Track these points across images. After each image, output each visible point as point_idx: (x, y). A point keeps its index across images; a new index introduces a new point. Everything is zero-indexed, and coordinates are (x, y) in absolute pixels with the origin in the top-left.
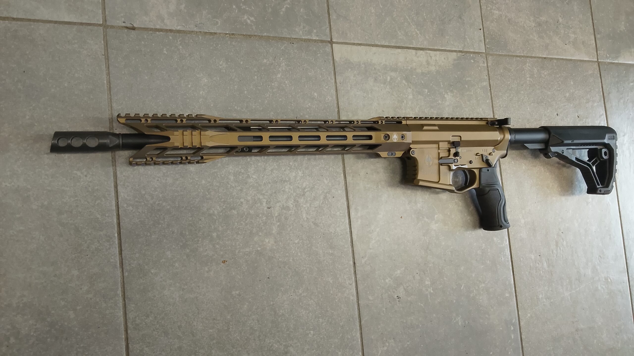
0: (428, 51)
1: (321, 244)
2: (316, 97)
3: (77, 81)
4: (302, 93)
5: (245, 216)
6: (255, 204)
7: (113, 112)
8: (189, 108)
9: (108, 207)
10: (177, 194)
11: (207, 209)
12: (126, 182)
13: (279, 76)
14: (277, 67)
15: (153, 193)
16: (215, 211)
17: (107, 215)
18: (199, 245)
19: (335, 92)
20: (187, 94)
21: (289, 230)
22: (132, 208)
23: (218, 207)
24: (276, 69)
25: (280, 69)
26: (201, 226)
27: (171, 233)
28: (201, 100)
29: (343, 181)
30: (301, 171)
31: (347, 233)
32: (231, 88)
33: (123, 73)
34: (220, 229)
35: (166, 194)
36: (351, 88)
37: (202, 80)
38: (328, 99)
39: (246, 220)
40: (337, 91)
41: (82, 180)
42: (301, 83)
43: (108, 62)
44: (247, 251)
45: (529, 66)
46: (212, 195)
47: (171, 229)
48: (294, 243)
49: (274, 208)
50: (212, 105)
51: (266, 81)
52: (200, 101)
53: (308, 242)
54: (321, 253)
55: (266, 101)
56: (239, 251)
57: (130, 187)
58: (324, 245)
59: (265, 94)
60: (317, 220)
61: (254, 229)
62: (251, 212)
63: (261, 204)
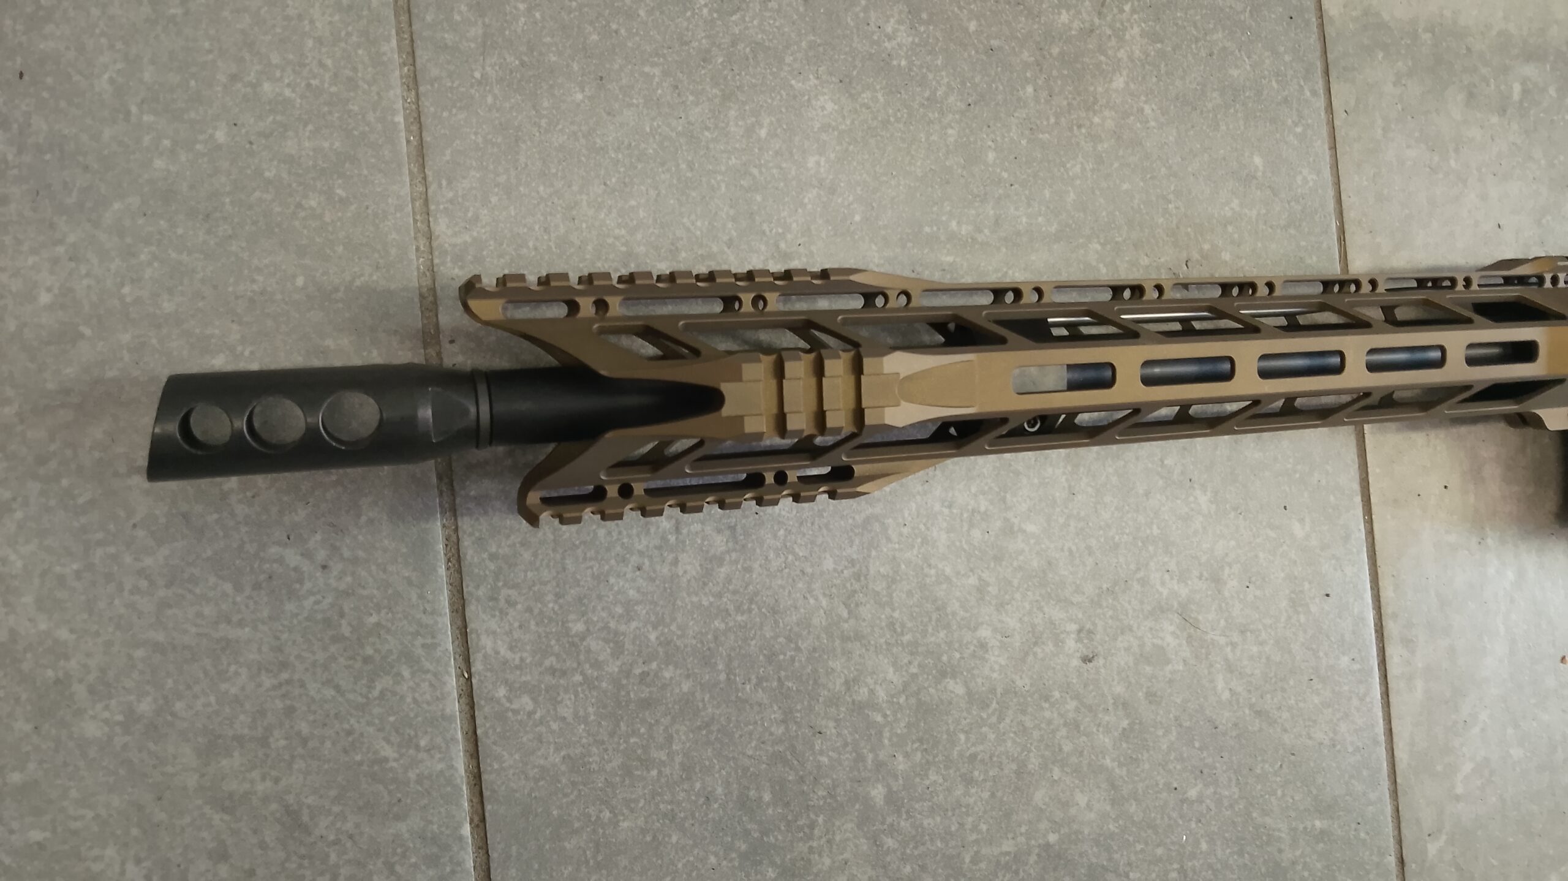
1: (1284, 795)
2: (1260, 174)
3: (271, 118)
4: (1206, 157)
5: (998, 703)
6: (1036, 644)
7: (436, 261)
8: (764, 233)
9: (428, 703)
10: (722, 626)
11: (846, 682)
12: (500, 584)
13: (1119, 82)
14: (1113, 42)
15: (623, 628)
16: (878, 687)
17: (423, 743)
18: (815, 844)
19: (1326, 147)
20: (755, 171)
21: (1165, 747)
22: (530, 702)
23: (891, 670)
24: (1106, 56)
25: (1122, 54)
26: (824, 760)
27: (702, 800)
28: (811, 195)
29: (1362, 527)
30: (1209, 493)
31: (1376, 742)
32: (934, 138)
33: (477, 75)
34: (901, 767)
35: (673, 628)
36: (1385, 130)
37: (814, 102)
38: (1305, 179)
39: (1001, 719)
40: (1334, 147)
41: (308, 585)
42: (1202, 112)
43: (411, 25)
44: (1008, 853)
46: (864, 620)
47: (698, 785)
48: (1183, 801)
49: (1110, 658)
50: (857, 218)
51: (1069, 104)
52: (806, 200)
53: (1236, 790)
54: (1283, 835)
55: (1072, 195)
56: (977, 853)
57: (519, 606)
58: (1297, 798)
59: (1068, 165)
60: (1269, 696)
61: (1032, 755)
62: (1019, 683)
63: (1058, 642)
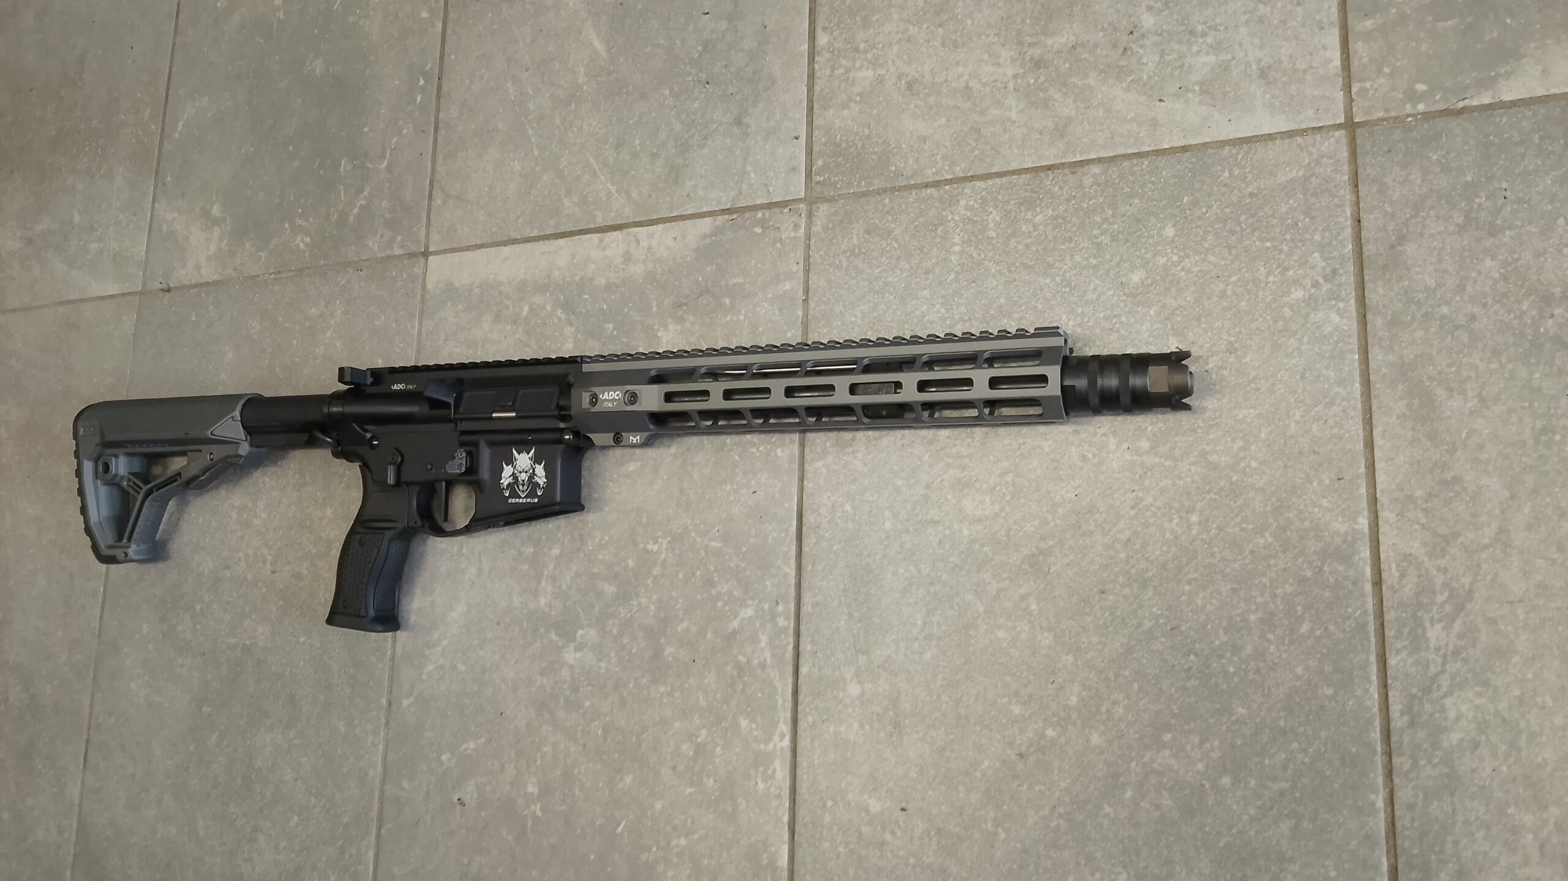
0: (632, 230)
45: (967, 208)
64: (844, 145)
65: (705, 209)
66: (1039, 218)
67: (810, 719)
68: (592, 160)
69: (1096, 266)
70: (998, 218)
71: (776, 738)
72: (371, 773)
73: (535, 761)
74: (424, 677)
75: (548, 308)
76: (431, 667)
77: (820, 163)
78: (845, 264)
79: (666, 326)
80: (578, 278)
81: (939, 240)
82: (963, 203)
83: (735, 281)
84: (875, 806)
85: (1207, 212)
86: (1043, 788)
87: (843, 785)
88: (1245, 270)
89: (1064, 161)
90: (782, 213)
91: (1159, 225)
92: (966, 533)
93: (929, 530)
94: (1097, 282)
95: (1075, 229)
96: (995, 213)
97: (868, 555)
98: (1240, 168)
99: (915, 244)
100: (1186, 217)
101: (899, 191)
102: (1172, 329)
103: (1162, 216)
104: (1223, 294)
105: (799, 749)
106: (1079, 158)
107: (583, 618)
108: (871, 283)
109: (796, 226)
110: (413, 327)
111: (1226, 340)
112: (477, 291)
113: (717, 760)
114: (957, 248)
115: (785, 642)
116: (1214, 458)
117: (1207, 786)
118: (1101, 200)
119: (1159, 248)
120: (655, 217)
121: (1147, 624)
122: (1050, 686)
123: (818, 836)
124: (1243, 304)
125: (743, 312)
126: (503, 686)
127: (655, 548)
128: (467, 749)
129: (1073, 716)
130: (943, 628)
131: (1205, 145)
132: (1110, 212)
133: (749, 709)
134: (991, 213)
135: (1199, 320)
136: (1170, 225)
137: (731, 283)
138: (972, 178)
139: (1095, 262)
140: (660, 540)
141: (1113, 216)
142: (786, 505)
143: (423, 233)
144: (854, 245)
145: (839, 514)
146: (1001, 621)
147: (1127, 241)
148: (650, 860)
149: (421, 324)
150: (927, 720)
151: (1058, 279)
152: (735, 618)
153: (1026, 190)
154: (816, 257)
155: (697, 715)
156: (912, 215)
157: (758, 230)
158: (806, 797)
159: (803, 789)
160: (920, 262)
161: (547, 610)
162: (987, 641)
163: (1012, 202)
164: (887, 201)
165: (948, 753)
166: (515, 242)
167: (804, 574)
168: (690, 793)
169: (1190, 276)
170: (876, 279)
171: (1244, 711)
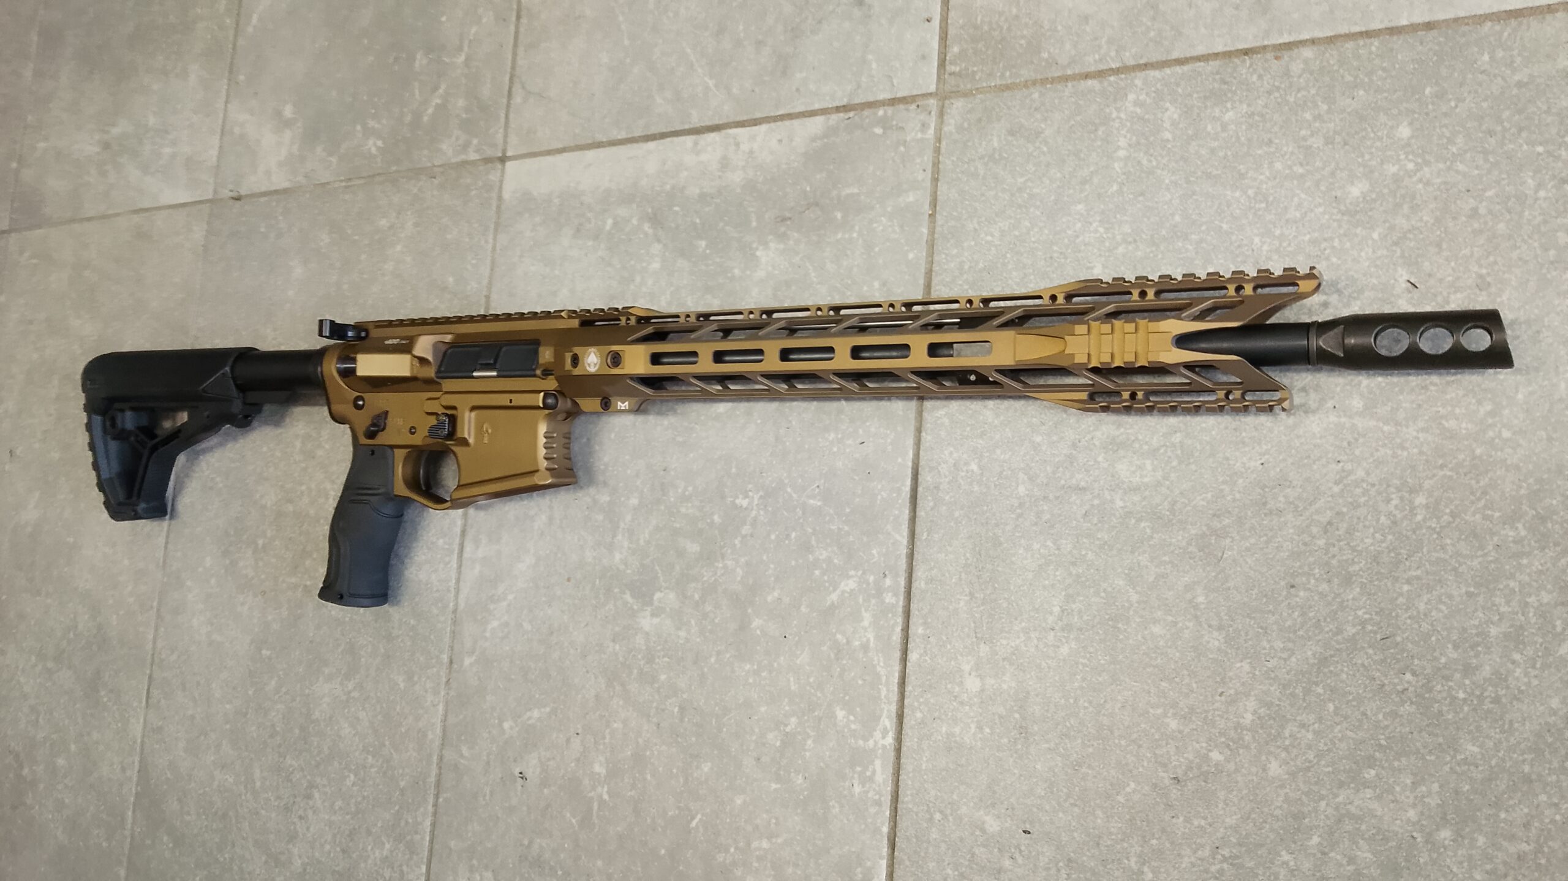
0: (731, 131)
45: (1136, 103)
64: (986, 28)
65: (817, 106)
66: (1230, 115)
67: (919, 715)
68: (689, 50)
69: (1302, 176)
70: (1176, 116)
71: (878, 734)
72: (430, 736)
73: (604, 738)
74: (488, 635)
75: (635, 221)
76: (495, 624)
77: (956, 49)
78: (982, 172)
79: (766, 244)
80: (668, 187)
81: (1099, 143)
82: (1131, 97)
83: (848, 191)
84: (993, 825)
85: (1456, 106)
86: (1203, 823)
87: (955, 797)
88: (1506, 182)
89: (1266, 43)
90: (907, 110)
91: (1390, 123)
92: (1119, 503)
93: (1074, 498)
94: (1303, 196)
95: (1276, 129)
96: (1172, 109)
97: (997, 525)
98: (1504, 50)
99: (1070, 147)
100: (1427, 114)
101: (1052, 83)
102: (1402, 256)
103: (1395, 111)
104: (1474, 213)
105: (904, 749)
106: (1286, 38)
107: (662, 578)
108: (1012, 195)
109: (924, 126)
110: (486, 242)
111: (1476, 273)
112: (556, 201)
113: (808, 754)
114: (1122, 153)
115: (892, 622)
116: (1451, 424)
117: (1419, 840)
118: (1313, 91)
119: (1389, 153)
120: (758, 115)
121: (1351, 630)
122: (1218, 698)
123: (922, 854)
124: (1501, 227)
125: (857, 228)
126: (572, 651)
127: (745, 503)
128: (529, 718)
129: (1247, 738)
130: (1085, 618)
131: (1456, 20)
132: (1325, 107)
133: (847, 698)
134: (1167, 109)
135: (1439, 245)
136: (1405, 123)
137: (843, 193)
138: (1146, 66)
139: (1301, 170)
140: (750, 494)
141: (1329, 111)
142: (900, 460)
143: (500, 136)
144: (994, 149)
145: (963, 474)
146: (1159, 614)
147: (1346, 144)
148: (728, 861)
149: (495, 239)
150: (1060, 727)
151: (1251, 192)
152: (834, 590)
153: (1214, 80)
154: (947, 163)
155: (786, 700)
156: (1067, 112)
157: (878, 131)
158: (910, 806)
159: (906, 798)
160: (1075, 169)
161: (622, 567)
162: (1139, 637)
163: (1195, 95)
164: (1036, 96)
165: (1084, 770)
166: (599, 145)
167: (917, 543)
168: (775, 790)
169: (1431, 189)
170: (1020, 190)
171: (1476, 749)
